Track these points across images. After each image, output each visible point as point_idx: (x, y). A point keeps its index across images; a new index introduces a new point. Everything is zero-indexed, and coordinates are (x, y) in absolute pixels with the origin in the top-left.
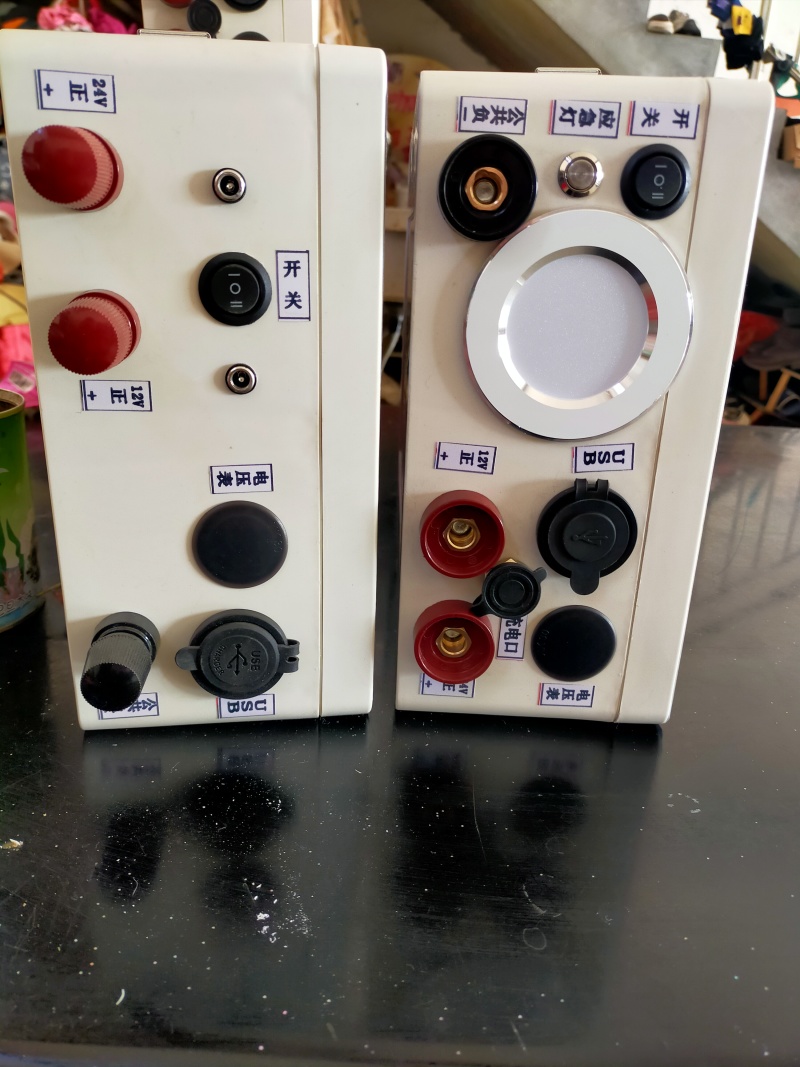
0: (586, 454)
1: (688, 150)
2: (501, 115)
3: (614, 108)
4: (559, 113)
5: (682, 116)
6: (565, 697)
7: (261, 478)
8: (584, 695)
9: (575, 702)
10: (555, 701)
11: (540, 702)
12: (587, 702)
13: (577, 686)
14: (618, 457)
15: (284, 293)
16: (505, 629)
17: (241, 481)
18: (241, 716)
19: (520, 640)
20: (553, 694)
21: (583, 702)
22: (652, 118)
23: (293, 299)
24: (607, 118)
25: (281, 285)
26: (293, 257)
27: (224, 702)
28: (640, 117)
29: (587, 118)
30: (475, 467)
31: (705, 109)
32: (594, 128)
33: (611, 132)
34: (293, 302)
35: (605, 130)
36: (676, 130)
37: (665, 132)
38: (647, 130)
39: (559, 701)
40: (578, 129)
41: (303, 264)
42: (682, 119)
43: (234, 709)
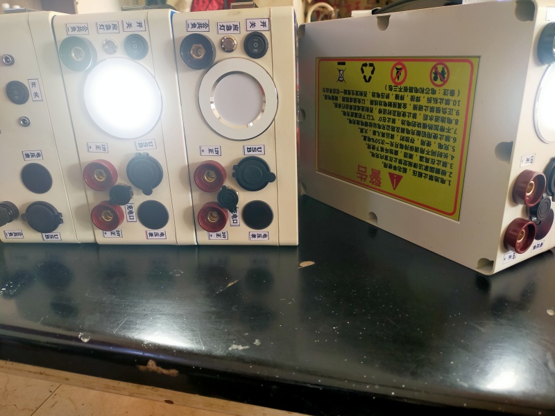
0: (139, 144)
1: (145, 35)
2: (80, 29)
3: (116, 23)
4: (99, 26)
5: (139, 24)
6: (156, 235)
7: (39, 155)
8: (162, 234)
9: (160, 237)
10: (152, 238)
11: (147, 238)
12: (164, 237)
13: (159, 231)
14: (151, 144)
15: (33, 93)
16: (128, 211)
17: (32, 156)
18: (50, 240)
19: (134, 214)
20: (151, 235)
21: (162, 237)
22: (130, 25)
23: (36, 94)
24: (115, 27)
25: (32, 90)
26: (33, 81)
27: (44, 234)
28: (126, 25)
29: (108, 27)
30: (102, 151)
31: (147, 20)
32: (111, 30)
33: (117, 31)
34: (36, 96)
35: (115, 31)
36: (138, 28)
37: (135, 29)
38: (129, 29)
39: (154, 237)
40: (106, 31)
41: (37, 83)
42: (140, 25)
43: (48, 238)
